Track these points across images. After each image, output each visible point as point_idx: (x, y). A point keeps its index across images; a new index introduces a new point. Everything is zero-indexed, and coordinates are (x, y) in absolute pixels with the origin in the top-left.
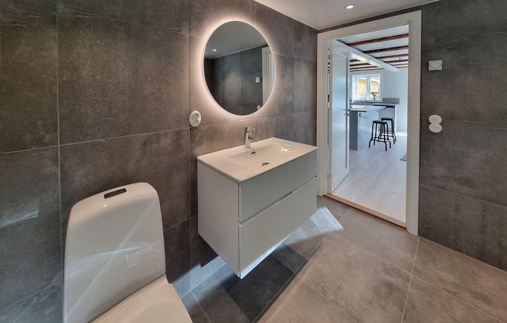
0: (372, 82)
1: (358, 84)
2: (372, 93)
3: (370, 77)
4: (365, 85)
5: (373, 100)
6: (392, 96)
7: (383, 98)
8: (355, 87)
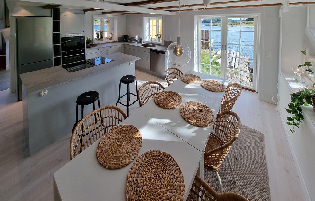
4: (156, 27)
5: (158, 42)
6: (170, 39)
7: (164, 41)
8: (149, 28)
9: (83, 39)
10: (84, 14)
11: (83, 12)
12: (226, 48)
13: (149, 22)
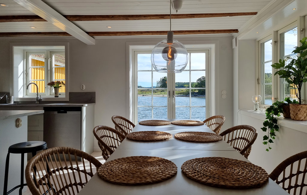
5: (52, 97)
6: (84, 89)
7: (70, 93)
8: (25, 72)
12: (173, 95)
13: (25, 60)
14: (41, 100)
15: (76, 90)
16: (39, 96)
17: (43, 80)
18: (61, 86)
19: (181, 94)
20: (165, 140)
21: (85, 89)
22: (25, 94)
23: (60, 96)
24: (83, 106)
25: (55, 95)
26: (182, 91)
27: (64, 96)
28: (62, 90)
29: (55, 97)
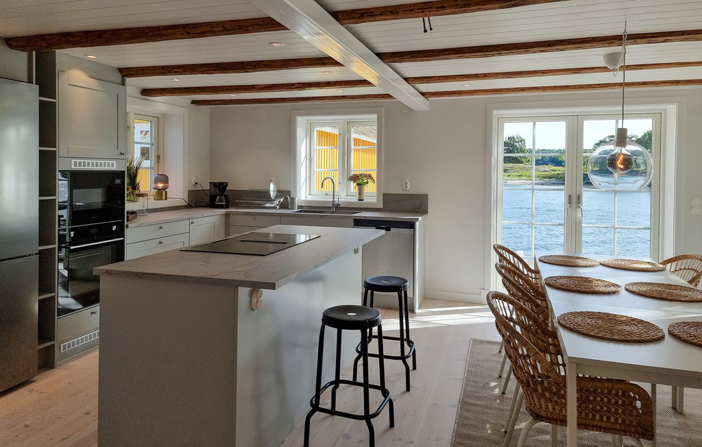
0: (357, 141)
1: (316, 147)
2: (355, 178)
3: (350, 123)
4: (336, 152)
5: (355, 199)
6: (408, 188)
7: (384, 195)
8: (308, 157)
9: (118, 181)
10: (123, 83)
11: (118, 77)
12: (579, 203)
13: (309, 136)
14: (340, 205)
15: (396, 190)
16: (336, 200)
17: (336, 170)
18: (367, 182)
19: (550, 178)
20: (614, 293)
21: (411, 188)
22: (308, 194)
23: (366, 200)
24: (417, 220)
25: (359, 197)
26: (555, 171)
27: (374, 200)
28: (371, 189)
29: (359, 200)
